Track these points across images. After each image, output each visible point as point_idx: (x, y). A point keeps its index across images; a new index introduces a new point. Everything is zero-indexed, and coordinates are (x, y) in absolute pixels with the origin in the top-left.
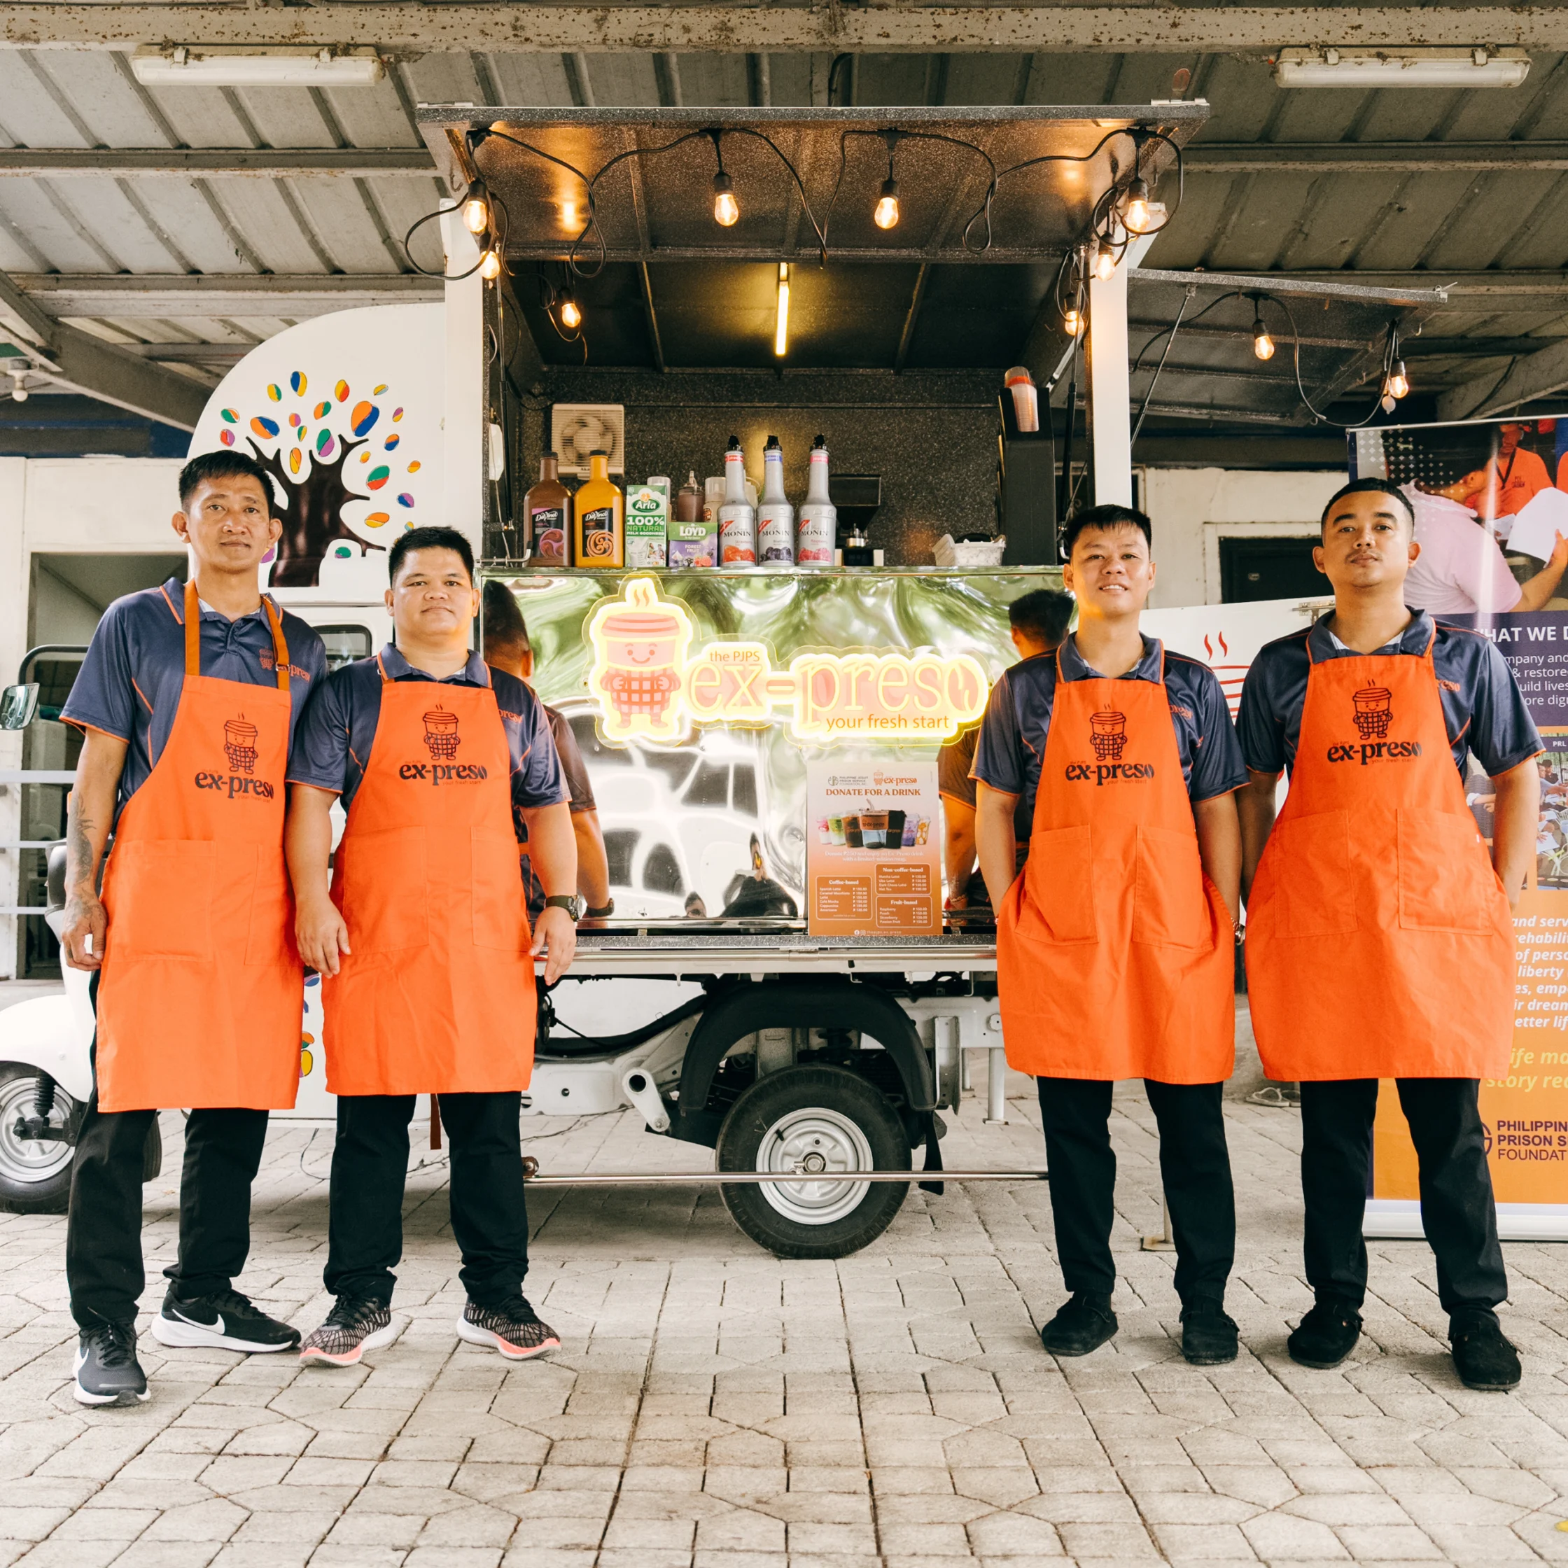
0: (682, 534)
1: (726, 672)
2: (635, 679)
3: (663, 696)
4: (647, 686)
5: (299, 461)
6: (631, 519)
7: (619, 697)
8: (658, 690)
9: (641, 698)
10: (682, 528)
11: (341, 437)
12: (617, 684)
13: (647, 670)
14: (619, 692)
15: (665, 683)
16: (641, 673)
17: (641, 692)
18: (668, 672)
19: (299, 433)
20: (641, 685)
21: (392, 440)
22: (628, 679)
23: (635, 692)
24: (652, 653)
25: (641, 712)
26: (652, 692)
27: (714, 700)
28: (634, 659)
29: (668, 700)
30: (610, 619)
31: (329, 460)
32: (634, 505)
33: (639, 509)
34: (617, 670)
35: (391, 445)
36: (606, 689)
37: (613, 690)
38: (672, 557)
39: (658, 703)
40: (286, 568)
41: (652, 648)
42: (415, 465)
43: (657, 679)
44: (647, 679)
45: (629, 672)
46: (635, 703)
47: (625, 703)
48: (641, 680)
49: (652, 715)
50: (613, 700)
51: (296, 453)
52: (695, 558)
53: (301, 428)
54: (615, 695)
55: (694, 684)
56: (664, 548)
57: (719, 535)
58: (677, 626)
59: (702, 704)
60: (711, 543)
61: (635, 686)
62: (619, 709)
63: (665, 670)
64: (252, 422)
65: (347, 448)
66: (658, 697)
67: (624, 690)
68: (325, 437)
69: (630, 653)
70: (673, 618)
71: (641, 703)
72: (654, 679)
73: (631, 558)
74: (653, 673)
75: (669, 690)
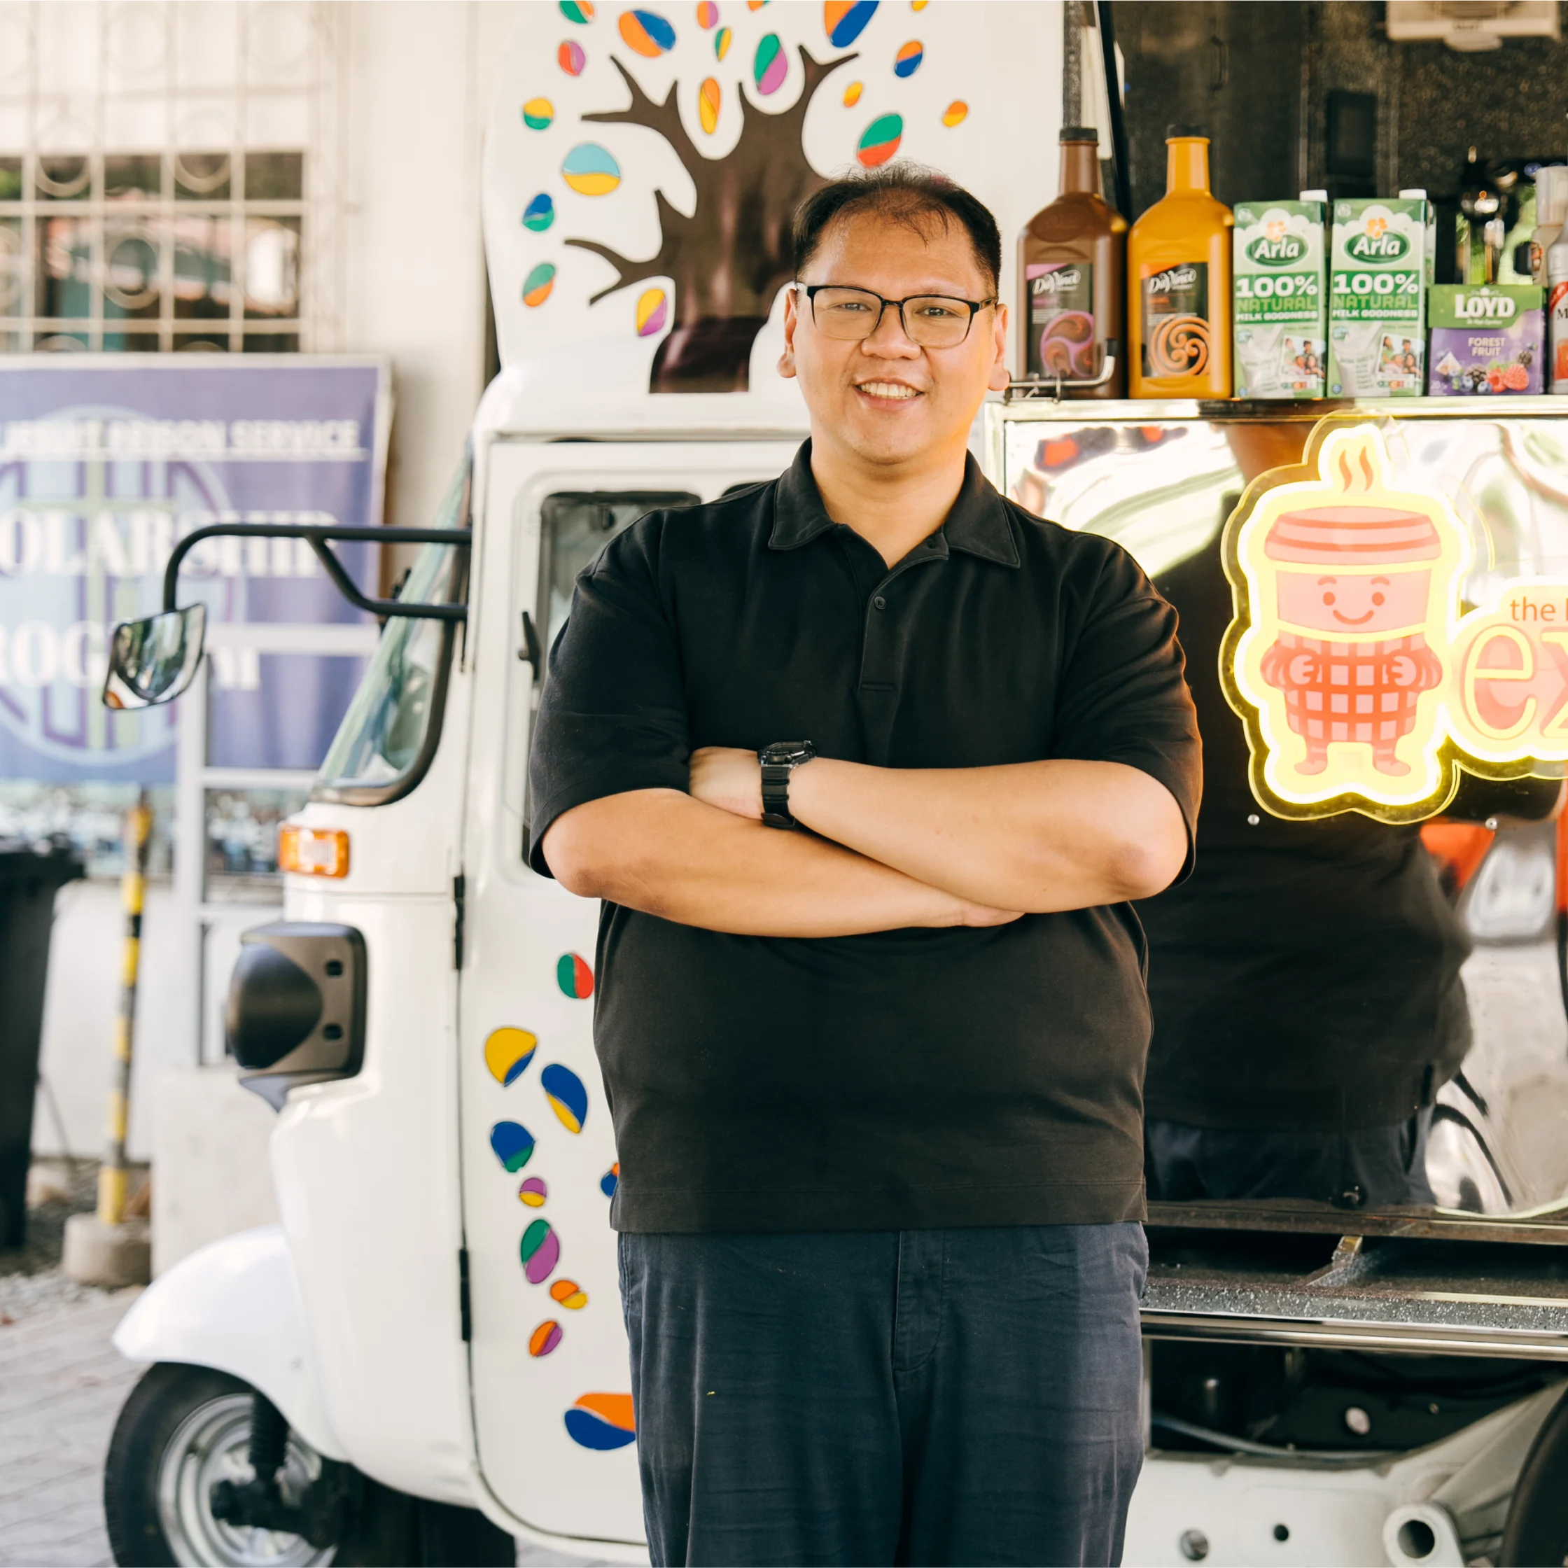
0: (1459, 313)
1: (1547, 645)
2: (1340, 661)
3: (1402, 701)
4: (1365, 676)
5: (715, 108)
6: (1342, 279)
7: (1302, 699)
8: (1392, 687)
9: (1352, 704)
10: (1459, 299)
11: (802, 50)
12: (1299, 670)
13: (1366, 639)
14: (1302, 690)
15: (1407, 672)
16: (1353, 646)
17: (1352, 690)
18: (1415, 646)
19: (718, 45)
20: (1352, 676)
21: (909, 55)
22: (1323, 659)
23: (1339, 690)
24: (1378, 599)
25: (1351, 738)
26: (1377, 690)
27: (1521, 709)
28: (1336, 614)
29: (1413, 711)
30: (1284, 519)
31: (776, 103)
32: (1351, 246)
33: (1361, 257)
34: (1299, 639)
35: (906, 67)
36: (1273, 683)
37: (1290, 685)
38: (1438, 368)
39: (1389, 716)
40: (687, 350)
41: (1379, 588)
42: (958, 109)
43: (1390, 661)
44: (1365, 661)
45: (1326, 644)
46: (1340, 718)
47: (1315, 715)
48: (1352, 661)
49: (1376, 741)
50: (1290, 708)
51: (710, 88)
52: (1489, 369)
53: (721, 33)
54: (1294, 695)
55: (1473, 673)
56: (1418, 347)
57: (1548, 310)
58: (1434, 539)
59: (1490, 722)
60: (1528, 334)
61: (1339, 675)
62: (1303, 730)
63: (1407, 639)
64: (622, 22)
65: (816, 73)
66: (1390, 702)
67: (1313, 686)
68: (769, 54)
69: (1329, 599)
70: (1425, 519)
71: (1352, 718)
72: (1383, 660)
73: (1342, 372)
74: (1379, 646)
75: (1416, 688)
